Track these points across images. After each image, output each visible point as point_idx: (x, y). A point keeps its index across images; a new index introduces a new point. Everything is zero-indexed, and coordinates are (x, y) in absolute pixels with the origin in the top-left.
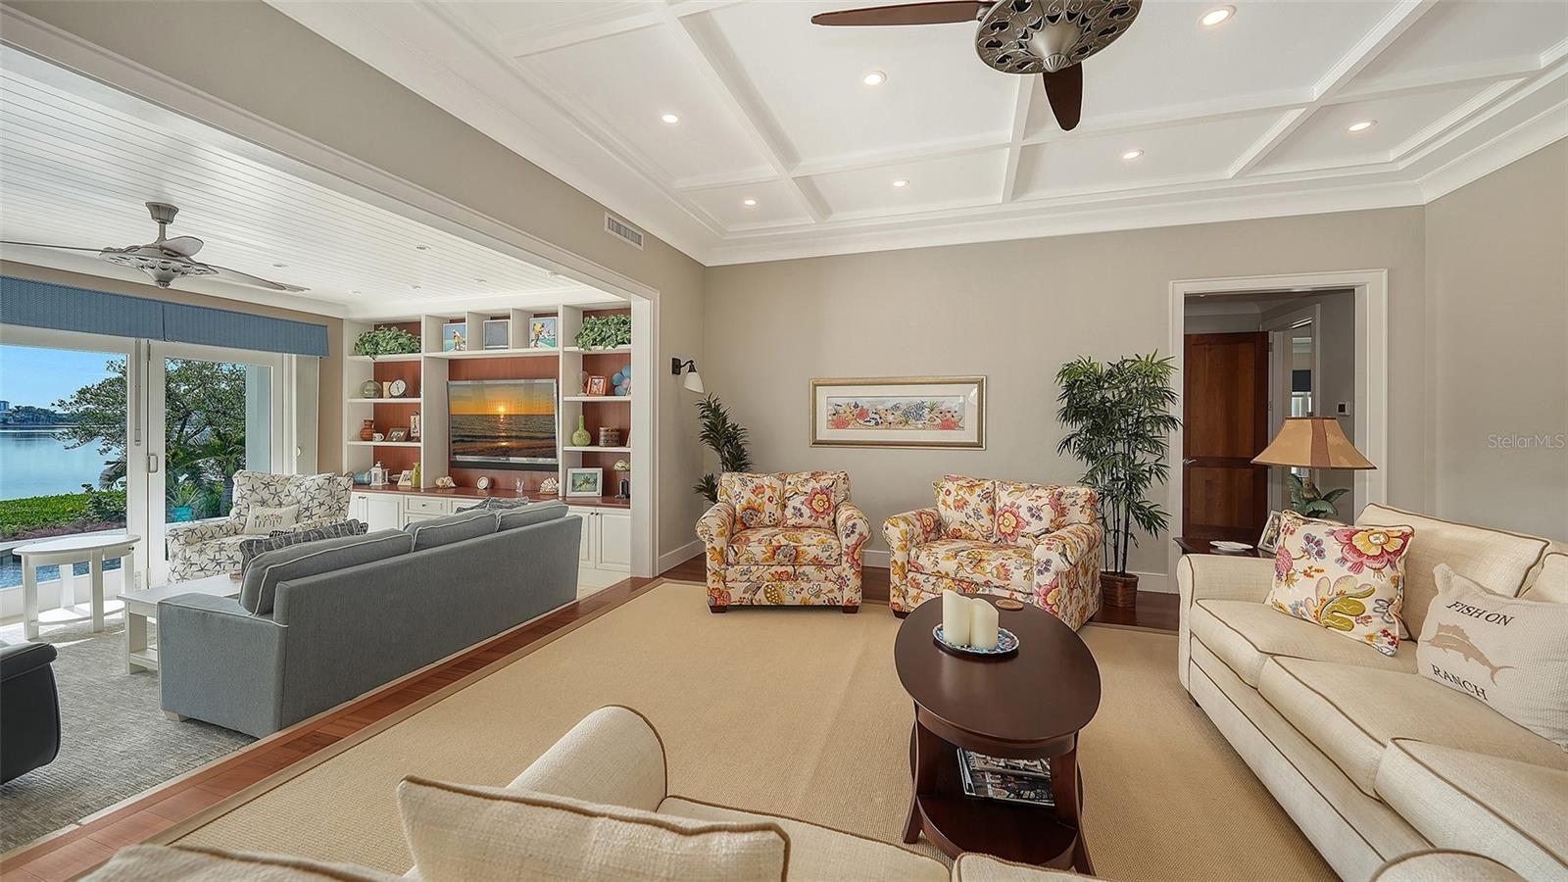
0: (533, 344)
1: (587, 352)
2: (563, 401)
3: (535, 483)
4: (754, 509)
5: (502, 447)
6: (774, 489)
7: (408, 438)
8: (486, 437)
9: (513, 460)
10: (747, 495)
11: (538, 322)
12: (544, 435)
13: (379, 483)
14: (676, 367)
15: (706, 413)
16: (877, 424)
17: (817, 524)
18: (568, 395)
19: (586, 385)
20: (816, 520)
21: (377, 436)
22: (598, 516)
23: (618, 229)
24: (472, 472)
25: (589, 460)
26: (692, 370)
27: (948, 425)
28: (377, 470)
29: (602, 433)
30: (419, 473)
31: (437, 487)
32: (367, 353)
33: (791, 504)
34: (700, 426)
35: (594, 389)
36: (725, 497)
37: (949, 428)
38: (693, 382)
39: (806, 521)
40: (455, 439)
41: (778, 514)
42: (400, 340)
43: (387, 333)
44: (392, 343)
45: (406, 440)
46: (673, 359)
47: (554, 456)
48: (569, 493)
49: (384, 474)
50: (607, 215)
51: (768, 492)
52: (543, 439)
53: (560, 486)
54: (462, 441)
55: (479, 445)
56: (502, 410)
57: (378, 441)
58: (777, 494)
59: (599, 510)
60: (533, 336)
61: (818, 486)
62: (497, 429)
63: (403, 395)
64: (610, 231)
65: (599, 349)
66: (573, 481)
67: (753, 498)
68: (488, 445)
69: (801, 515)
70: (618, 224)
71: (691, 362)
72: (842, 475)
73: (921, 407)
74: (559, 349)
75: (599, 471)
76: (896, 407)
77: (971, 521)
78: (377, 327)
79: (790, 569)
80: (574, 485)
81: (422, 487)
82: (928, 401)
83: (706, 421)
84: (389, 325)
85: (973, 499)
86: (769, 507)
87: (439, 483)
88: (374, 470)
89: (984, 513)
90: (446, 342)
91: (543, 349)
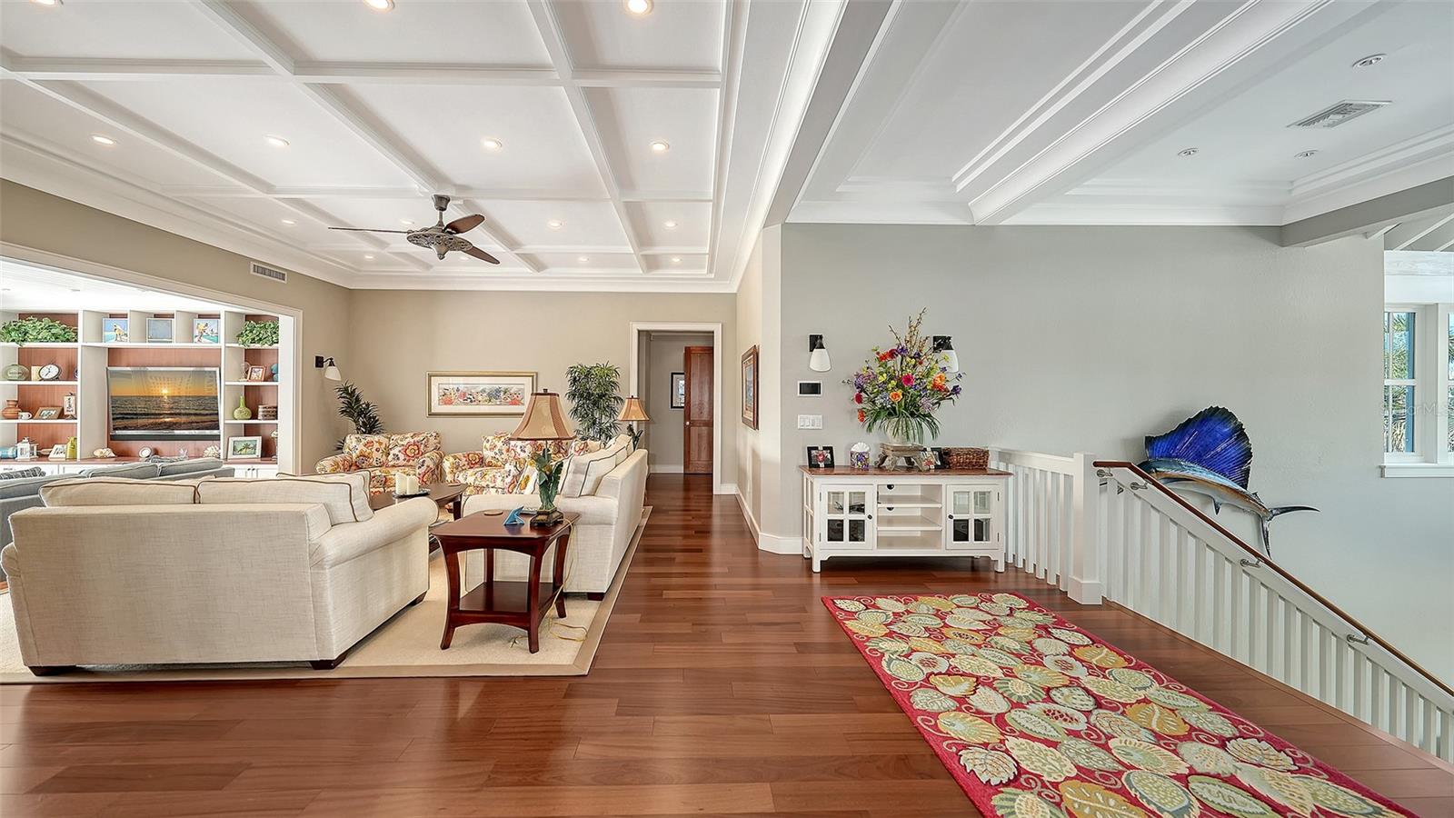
0: (196, 340)
1: (247, 348)
2: (225, 385)
3: (198, 450)
4: (364, 456)
5: (165, 422)
6: (381, 444)
7: (61, 415)
8: (148, 414)
9: (177, 432)
10: (361, 447)
11: (202, 322)
12: (207, 412)
13: (27, 456)
14: (319, 362)
15: (344, 395)
16: (471, 401)
17: (409, 464)
18: (229, 382)
19: (247, 372)
20: (408, 461)
21: (25, 415)
22: (255, 471)
23: (264, 271)
24: (133, 445)
25: (249, 430)
26: (331, 364)
27: (514, 403)
28: (25, 446)
29: (260, 410)
30: (74, 447)
31: (96, 458)
32: (13, 341)
33: (392, 452)
34: (340, 404)
35: (254, 375)
36: (348, 450)
37: (515, 404)
38: (332, 373)
39: (401, 462)
40: (115, 416)
41: (384, 458)
42: (54, 331)
43: (38, 323)
44: (45, 334)
45: (59, 418)
46: (317, 357)
47: (217, 428)
48: (230, 456)
49: (32, 449)
50: (252, 263)
51: (376, 446)
52: (207, 415)
53: (221, 451)
54: (123, 418)
55: (140, 422)
56: (165, 392)
57: (25, 418)
58: (383, 446)
59: (255, 466)
60: (196, 332)
61: (412, 441)
62: (164, 408)
63: (56, 378)
64: (256, 274)
65: (257, 346)
66: (234, 447)
67: (365, 449)
68: (151, 421)
69: (398, 459)
70: (263, 268)
71: (331, 359)
72: (434, 434)
73: (498, 391)
74: (221, 344)
75: (258, 440)
76: (483, 391)
77: (497, 457)
78: (24, 316)
79: (382, 490)
80: (234, 449)
81: (78, 457)
82: (503, 387)
83: (343, 400)
84: (40, 316)
85: (499, 444)
86: (376, 455)
87: (97, 453)
88: (20, 446)
89: (504, 452)
90: (106, 334)
91: (206, 343)
